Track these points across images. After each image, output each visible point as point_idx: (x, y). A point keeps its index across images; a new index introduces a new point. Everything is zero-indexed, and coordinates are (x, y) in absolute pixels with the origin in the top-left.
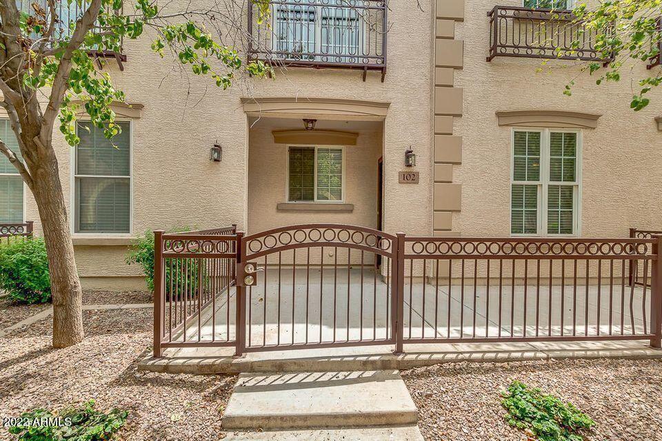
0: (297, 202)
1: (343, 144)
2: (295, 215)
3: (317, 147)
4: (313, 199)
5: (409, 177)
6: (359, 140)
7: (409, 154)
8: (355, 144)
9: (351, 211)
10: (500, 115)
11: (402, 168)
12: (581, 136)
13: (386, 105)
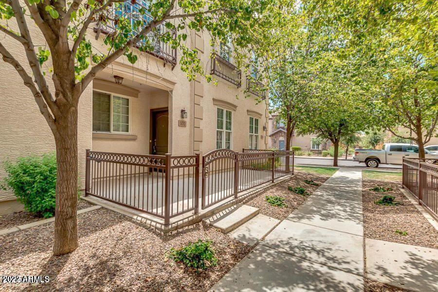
0: (98, 132)
1: (130, 96)
2: (97, 141)
3: (113, 94)
4: (109, 130)
5: (182, 124)
6: (139, 95)
7: (183, 111)
8: (137, 97)
9: (134, 140)
10: (214, 100)
11: (179, 118)
12: (233, 112)
13: (174, 84)
